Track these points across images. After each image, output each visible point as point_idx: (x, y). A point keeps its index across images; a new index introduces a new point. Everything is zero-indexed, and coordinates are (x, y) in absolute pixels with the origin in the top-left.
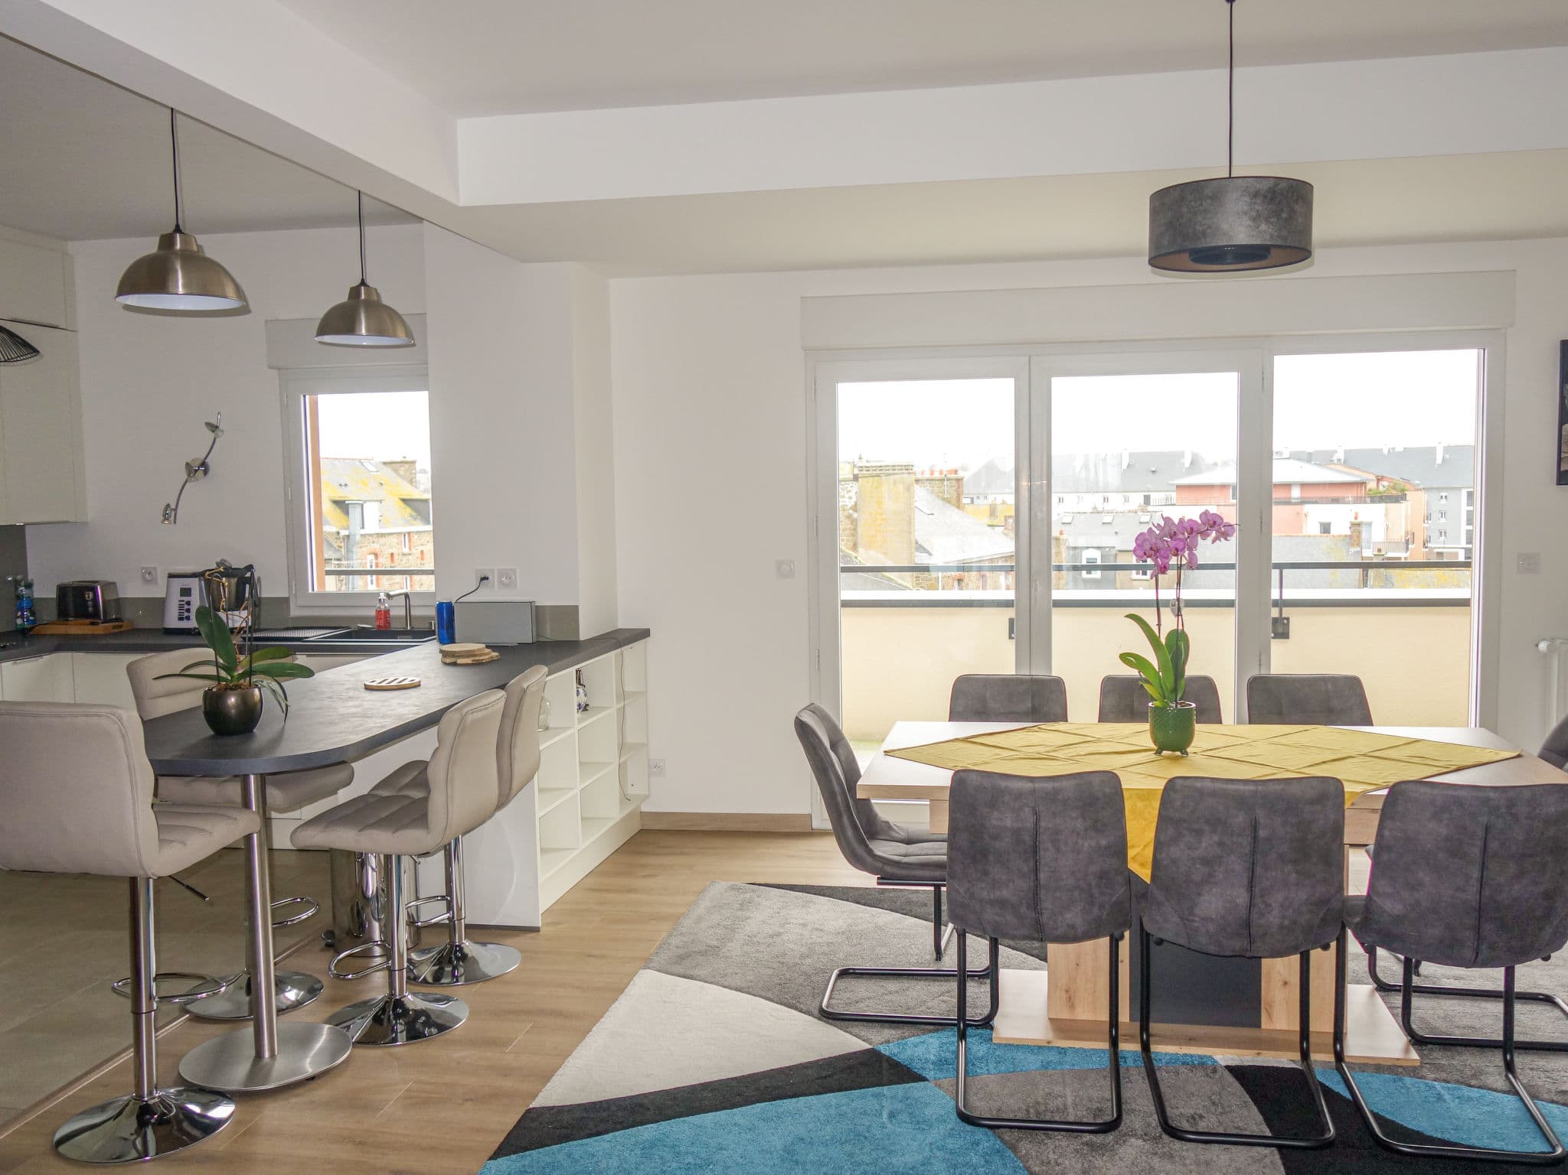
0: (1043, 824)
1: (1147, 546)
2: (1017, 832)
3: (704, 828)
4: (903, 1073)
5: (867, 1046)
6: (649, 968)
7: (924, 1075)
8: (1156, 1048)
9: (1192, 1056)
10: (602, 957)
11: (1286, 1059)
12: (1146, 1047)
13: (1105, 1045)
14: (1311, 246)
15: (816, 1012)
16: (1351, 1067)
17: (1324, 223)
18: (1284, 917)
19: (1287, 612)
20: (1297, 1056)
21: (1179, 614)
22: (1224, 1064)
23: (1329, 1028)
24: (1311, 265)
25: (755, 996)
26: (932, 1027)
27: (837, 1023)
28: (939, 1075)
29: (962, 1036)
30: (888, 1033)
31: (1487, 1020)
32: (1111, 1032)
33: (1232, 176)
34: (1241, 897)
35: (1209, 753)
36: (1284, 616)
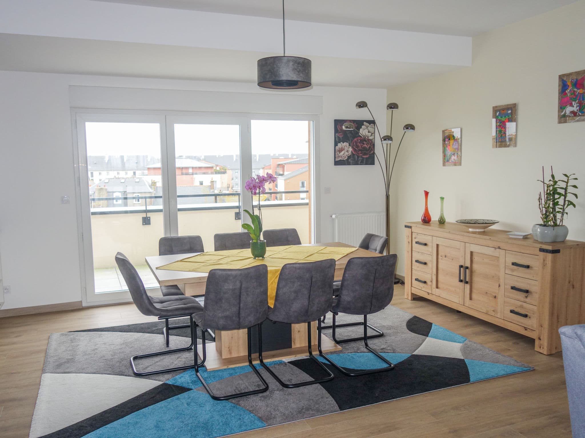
0: (243, 286)
2: (233, 290)
3: (31, 313)
4: (181, 390)
5: (161, 383)
6: (46, 373)
7: (190, 388)
8: (265, 361)
9: (276, 361)
10: (19, 373)
11: (304, 356)
12: (261, 361)
13: (247, 364)
14: (311, 82)
15: (133, 375)
16: (327, 353)
18: (318, 307)
20: (308, 354)
21: (260, 209)
22: (287, 362)
23: (317, 343)
25: (102, 374)
26: (182, 371)
27: (144, 377)
28: (196, 387)
29: (197, 371)
30: (167, 376)
32: (249, 358)
33: (285, 56)
34: (306, 303)
35: (270, 257)
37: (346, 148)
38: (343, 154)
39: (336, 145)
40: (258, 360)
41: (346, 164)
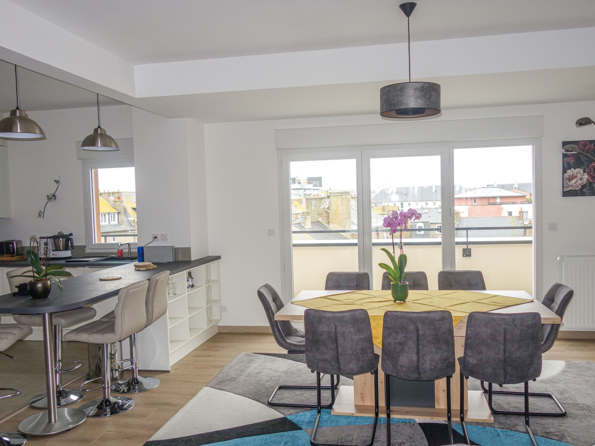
0: (338, 330)
1: (387, 222)
2: (329, 332)
3: (242, 332)
4: (293, 426)
5: (283, 416)
6: (207, 386)
7: (302, 427)
8: (393, 416)
9: (406, 419)
10: (190, 382)
11: (442, 420)
12: (389, 416)
13: (373, 415)
14: (440, 109)
15: (266, 403)
16: (467, 423)
17: (445, 100)
18: (431, 365)
19: (470, 246)
20: (446, 419)
21: (401, 248)
22: (418, 422)
23: (458, 408)
24: (441, 115)
25: (245, 397)
26: (309, 409)
27: (274, 407)
28: (308, 427)
29: (319, 412)
30: (292, 411)
31: (518, 404)
32: (378, 410)
33: (411, 82)
34: (415, 358)
35: (414, 302)
36: (468, 248)
37: (579, 174)
38: (575, 183)
39: (564, 172)
40: (373, 413)
41: (580, 195)
